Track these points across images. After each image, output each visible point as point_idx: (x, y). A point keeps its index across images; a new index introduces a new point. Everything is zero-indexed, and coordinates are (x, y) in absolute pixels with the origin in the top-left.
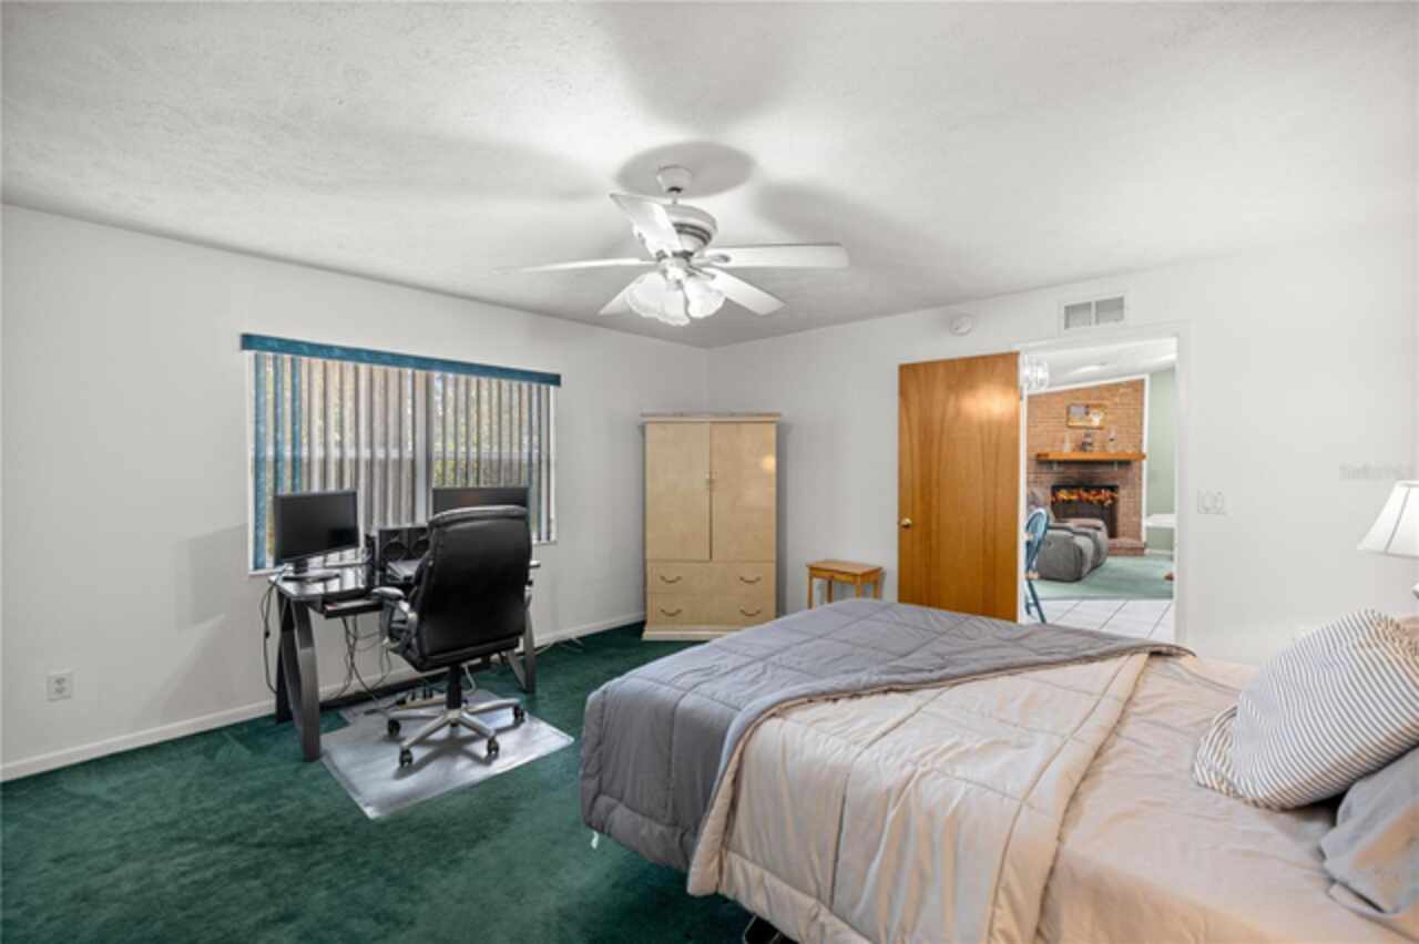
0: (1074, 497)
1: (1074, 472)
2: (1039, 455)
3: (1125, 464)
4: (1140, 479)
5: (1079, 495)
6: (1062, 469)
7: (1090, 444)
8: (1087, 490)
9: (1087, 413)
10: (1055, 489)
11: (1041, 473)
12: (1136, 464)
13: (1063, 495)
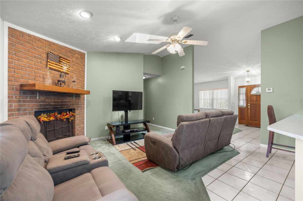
0: (52, 118)
1: (52, 101)
2: (21, 86)
3: (78, 96)
4: (84, 104)
5: (55, 117)
6: (43, 98)
7: (64, 82)
8: (60, 113)
9: (60, 62)
10: (37, 114)
11: (24, 101)
12: (82, 96)
13: (44, 118)
